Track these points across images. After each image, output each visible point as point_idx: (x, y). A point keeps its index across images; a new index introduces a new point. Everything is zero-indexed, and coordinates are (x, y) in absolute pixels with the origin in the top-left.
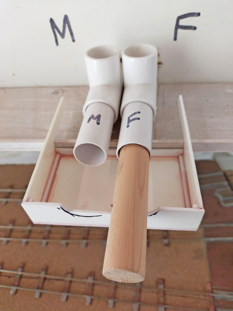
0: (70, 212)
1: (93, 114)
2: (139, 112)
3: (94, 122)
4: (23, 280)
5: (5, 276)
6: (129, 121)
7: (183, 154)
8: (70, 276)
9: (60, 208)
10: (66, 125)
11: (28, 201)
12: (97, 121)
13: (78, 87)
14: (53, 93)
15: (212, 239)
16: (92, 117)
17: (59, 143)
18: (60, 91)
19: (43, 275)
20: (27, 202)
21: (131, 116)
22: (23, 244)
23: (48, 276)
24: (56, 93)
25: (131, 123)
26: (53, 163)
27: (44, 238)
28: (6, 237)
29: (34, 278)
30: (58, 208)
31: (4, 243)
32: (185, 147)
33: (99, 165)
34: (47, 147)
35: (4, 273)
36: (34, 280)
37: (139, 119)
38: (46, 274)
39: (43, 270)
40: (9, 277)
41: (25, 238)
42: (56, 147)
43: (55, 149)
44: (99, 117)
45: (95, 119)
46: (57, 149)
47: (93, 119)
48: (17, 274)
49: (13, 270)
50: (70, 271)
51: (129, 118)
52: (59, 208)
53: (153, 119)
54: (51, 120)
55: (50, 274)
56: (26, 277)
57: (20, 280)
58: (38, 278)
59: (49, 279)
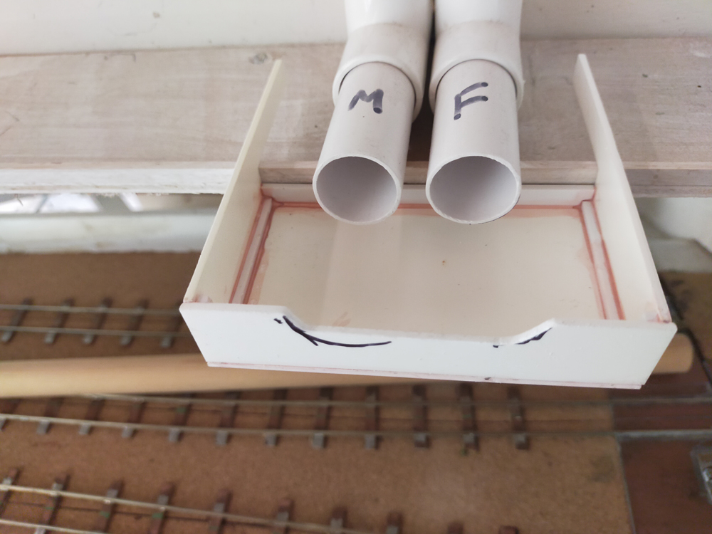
0: (308, 333)
1: (364, 89)
2: (485, 85)
3: (365, 107)
4: (171, 524)
5: (128, 514)
6: (459, 104)
7: (591, 200)
8: (286, 515)
9: (283, 321)
10: (286, 132)
11: (196, 299)
12: (374, 104)
13: (312, 46)
14: (252, 61)
15: (635, 434)
16: (361, 95)
17: (272, 170)
18: (269, 56)
19: (218, 513)
20: (196, 304)
21: (464, 92)
22: (172, 438)
23: (231, 517)
24: (260, 58)
25: (464, 110)
26: (256, 220)
27: (222, 425)
28: (129, 421)
29: (199, 520)
30: (276, 320)
31: (125, 435)
32: (598, 182)
33: (379, 219)
34: (241, 180)
35: (124, 506)
36: (198, 525)
37: (485, 99)
38: (226, 510)
39: (219, 501)
40: (138, 516)
41: (176, 423)
42: (263, 182)
43: (261, 185)
44: (378, 96)
45: (369, 100)
46: (266, 186)
47: (363, 100)
48: (156, 511)
49: (146, 500)
50: (286, 503)
51: (458, 99)
52: (279, 319)
53: (517, 104)
54: (249, 121)
55: (237, 512)
56: (178, 518)
57: (163, 524)
58: (207, 520)
59: (234, 524)
